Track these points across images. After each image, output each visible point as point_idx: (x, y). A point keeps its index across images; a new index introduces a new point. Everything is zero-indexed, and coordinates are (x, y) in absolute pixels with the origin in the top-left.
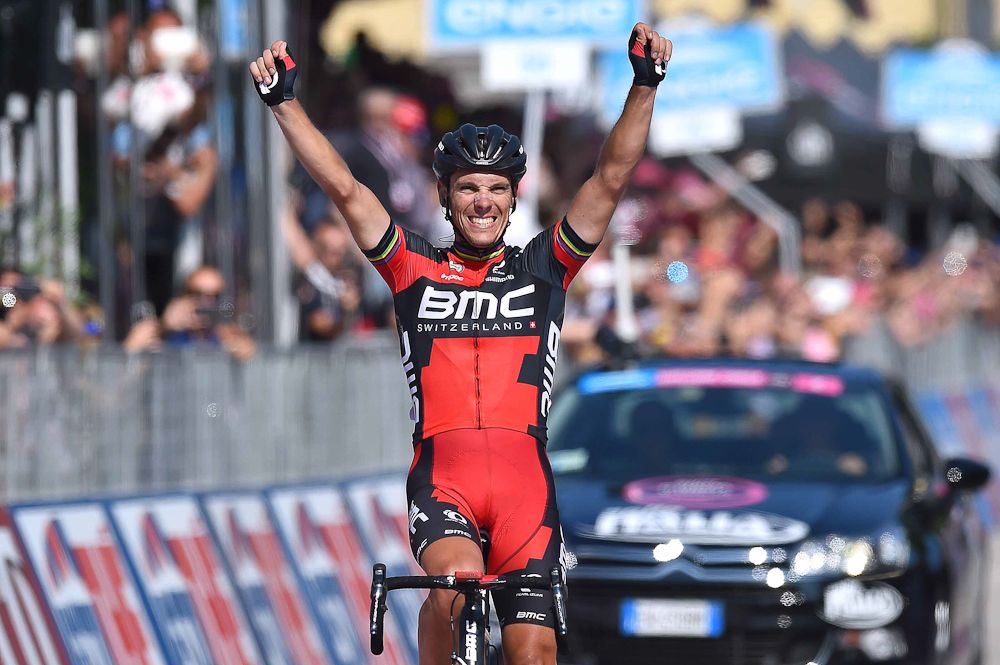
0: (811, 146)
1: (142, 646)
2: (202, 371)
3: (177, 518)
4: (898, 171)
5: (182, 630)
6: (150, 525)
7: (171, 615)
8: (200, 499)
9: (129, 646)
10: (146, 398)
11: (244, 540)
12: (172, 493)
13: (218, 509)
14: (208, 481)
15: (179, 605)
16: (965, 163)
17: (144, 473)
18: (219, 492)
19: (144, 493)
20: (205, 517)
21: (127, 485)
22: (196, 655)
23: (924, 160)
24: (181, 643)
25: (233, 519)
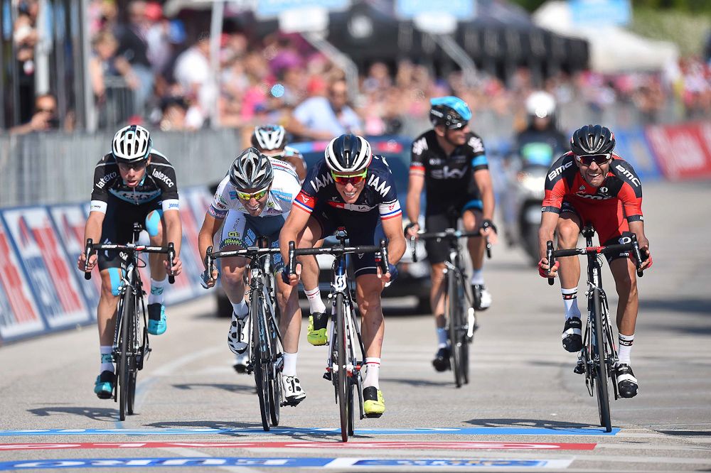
0: (361, 28)
1: (19, 283)
2: (50, 144)
3: (36, 218)
4: (405, 40)
5: (40, 275)
6: (23, 222)
7: (34, 267)
8: (49, 209)
9: (12, 283)
10: (20, 157)
11: (72, 230)
12: (34, 205)
13: (57, 214)
14: (52, 199)
15: (38, 262)
16: (438, 36)
17: (20, 196)
18: (58, 205)
19: (20, 206)
20: (51, 217)
21: (12, 202)
22: (47, 289)
23: (418, 35)
24: (40, 282)
25: (65, 219)
